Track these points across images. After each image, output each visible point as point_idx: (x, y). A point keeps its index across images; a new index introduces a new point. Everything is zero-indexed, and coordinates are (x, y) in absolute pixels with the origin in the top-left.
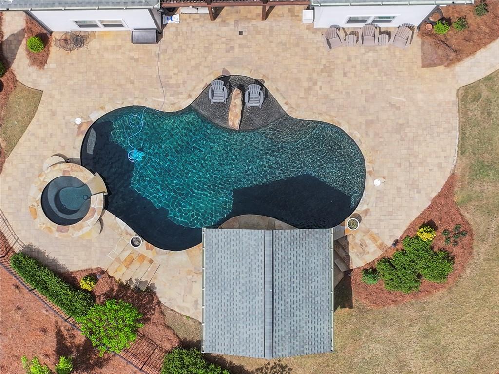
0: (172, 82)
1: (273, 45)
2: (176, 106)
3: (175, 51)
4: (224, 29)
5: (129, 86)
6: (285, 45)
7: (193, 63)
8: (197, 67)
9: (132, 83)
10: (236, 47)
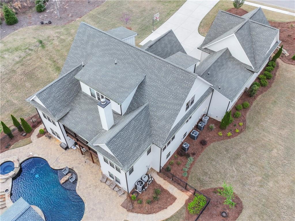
0: (59, 161)
1: (90, 170)
2: (54, 167)
3: (67, 155)
4: (83, 158)
5: (50, 155)
6: (93, 172)
7: (68, 160)
8: (68, 162)
9: (51, 155)
10: (81, 164)
